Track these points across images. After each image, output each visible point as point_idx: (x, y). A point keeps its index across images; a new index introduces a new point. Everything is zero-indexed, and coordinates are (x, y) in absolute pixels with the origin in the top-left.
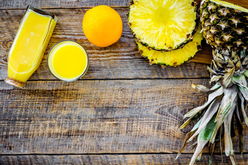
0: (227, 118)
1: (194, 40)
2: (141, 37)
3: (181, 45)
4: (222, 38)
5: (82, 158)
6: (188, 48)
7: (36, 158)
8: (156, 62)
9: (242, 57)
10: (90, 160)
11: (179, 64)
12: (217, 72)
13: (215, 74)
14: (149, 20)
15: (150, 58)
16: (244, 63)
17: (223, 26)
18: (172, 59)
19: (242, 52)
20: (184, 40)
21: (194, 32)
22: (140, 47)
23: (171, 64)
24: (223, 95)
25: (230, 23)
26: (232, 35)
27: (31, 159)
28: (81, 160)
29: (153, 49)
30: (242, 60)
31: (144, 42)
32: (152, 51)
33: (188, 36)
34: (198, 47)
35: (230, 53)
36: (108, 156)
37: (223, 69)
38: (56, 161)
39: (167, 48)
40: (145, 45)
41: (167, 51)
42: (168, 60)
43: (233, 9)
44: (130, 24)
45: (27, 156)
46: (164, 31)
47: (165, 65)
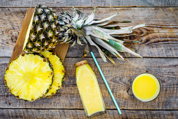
0: (106, 32)
1: (48, 57)
2: (43, 93)
3: (50, 66)
4: (50, 37)
5: (59, 112)
6: (53, 61)
7: (27, 111)
8: (61, 84)
9: (63, 24)
10: (64, 113)
11: (63, 69)
12: (74, 40)
13: (76, 41)
14: (31, 87)
15: (58, 88)
16: (68, 22)
17: (42, 37)
18: (59, 73)
19: (60, 24)
20: (47, 64)
21: (43, 57)
22: (49, 94)
23: (63, 74)
24: (90, 35)
25: (40, 33)
26: (48, 31)
27: (24, 112)
28: (58, 113)
29: (51, 85)
30: (66, 24)
31: (45, 91)
32: (53, 86)
33: (44, 61)
34: (53, 54)
35: (61, 32)
36: (77, 110)
37: (72, 36)
38: (41, 113)
39: (52, 76)
40: (48, 91)
41: (54, 76)
42: (59, 76)
43: (31, 31)
44: (32, 100)
45: (21, 110)
46: (40, 77)
47: (63, 78)
